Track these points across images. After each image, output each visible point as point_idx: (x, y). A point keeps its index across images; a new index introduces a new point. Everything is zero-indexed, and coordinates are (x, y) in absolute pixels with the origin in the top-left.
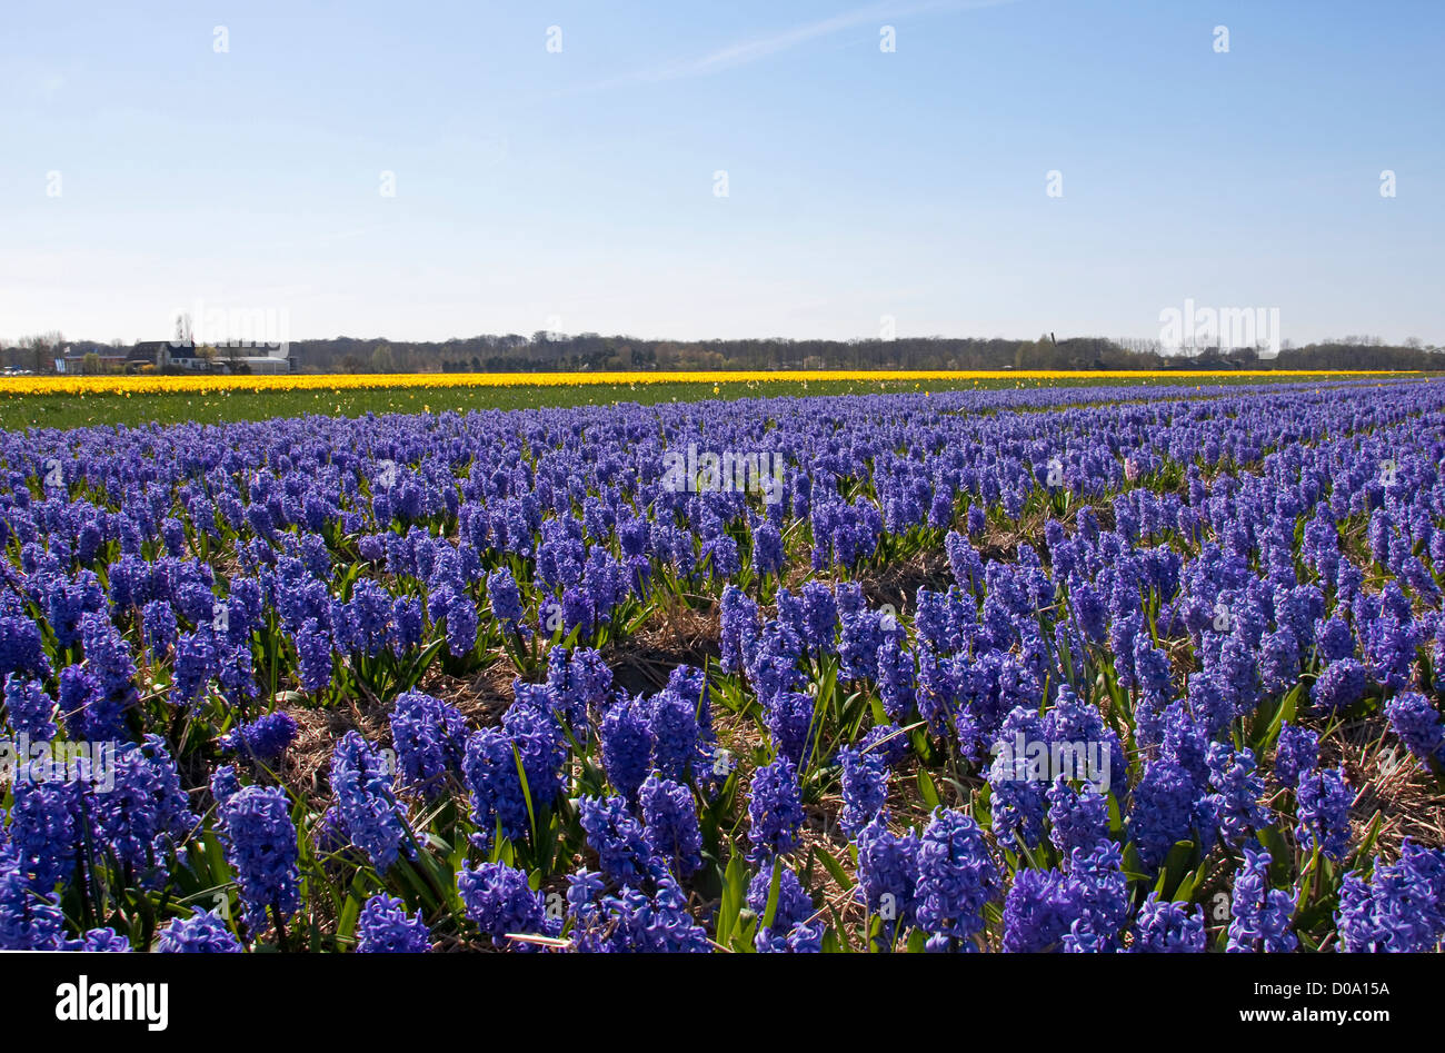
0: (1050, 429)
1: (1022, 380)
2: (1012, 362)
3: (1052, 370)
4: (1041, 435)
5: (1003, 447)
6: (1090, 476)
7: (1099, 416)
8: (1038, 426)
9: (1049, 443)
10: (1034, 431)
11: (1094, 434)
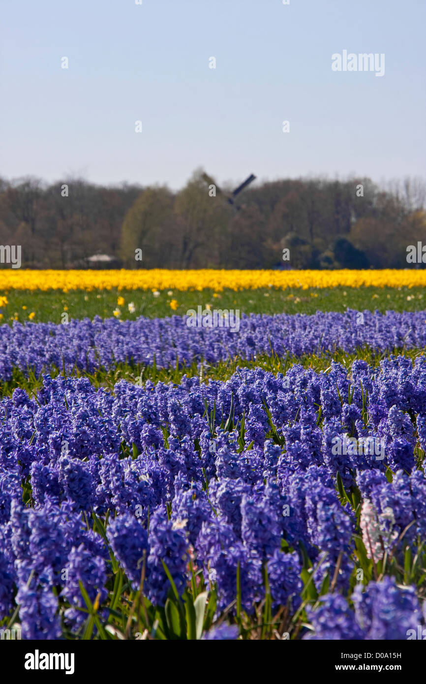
0: (183, 425)
1: (130, 293)
2: (113, 247)
3: (219, 268)
4: (155, 441)
5: (43, 475)
6: (264, 548)
7: (316, 390)
8: (149, 417)
9: (170, 462)
10: (137, 430)
11: (295, 436)
